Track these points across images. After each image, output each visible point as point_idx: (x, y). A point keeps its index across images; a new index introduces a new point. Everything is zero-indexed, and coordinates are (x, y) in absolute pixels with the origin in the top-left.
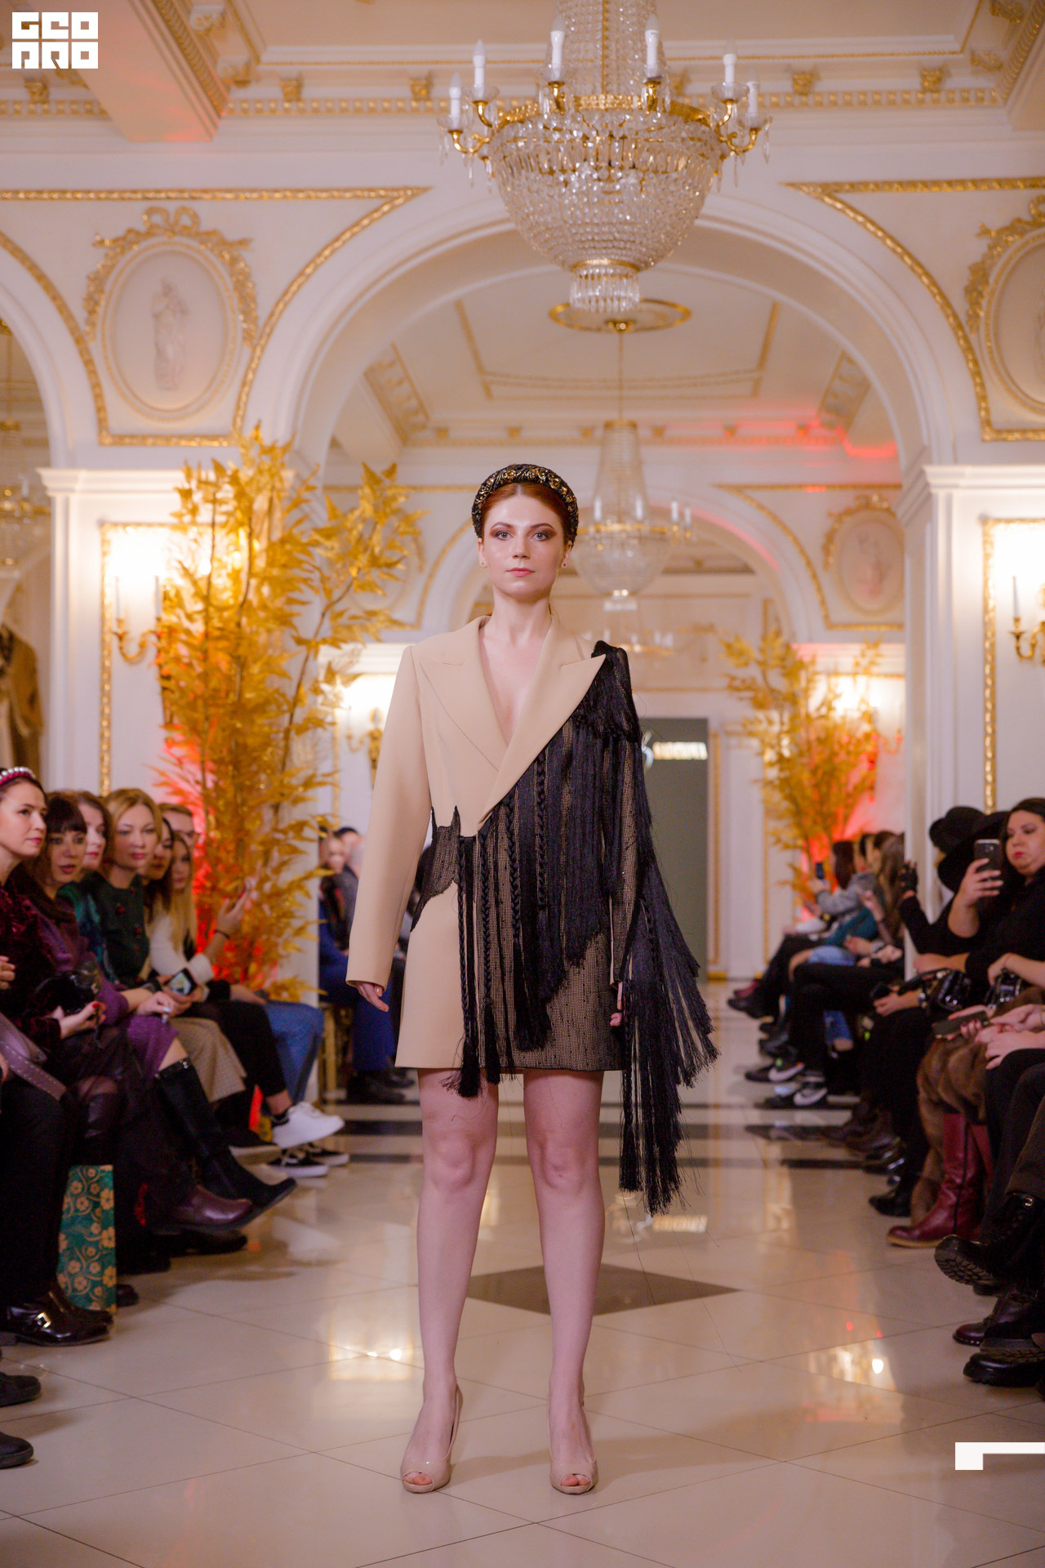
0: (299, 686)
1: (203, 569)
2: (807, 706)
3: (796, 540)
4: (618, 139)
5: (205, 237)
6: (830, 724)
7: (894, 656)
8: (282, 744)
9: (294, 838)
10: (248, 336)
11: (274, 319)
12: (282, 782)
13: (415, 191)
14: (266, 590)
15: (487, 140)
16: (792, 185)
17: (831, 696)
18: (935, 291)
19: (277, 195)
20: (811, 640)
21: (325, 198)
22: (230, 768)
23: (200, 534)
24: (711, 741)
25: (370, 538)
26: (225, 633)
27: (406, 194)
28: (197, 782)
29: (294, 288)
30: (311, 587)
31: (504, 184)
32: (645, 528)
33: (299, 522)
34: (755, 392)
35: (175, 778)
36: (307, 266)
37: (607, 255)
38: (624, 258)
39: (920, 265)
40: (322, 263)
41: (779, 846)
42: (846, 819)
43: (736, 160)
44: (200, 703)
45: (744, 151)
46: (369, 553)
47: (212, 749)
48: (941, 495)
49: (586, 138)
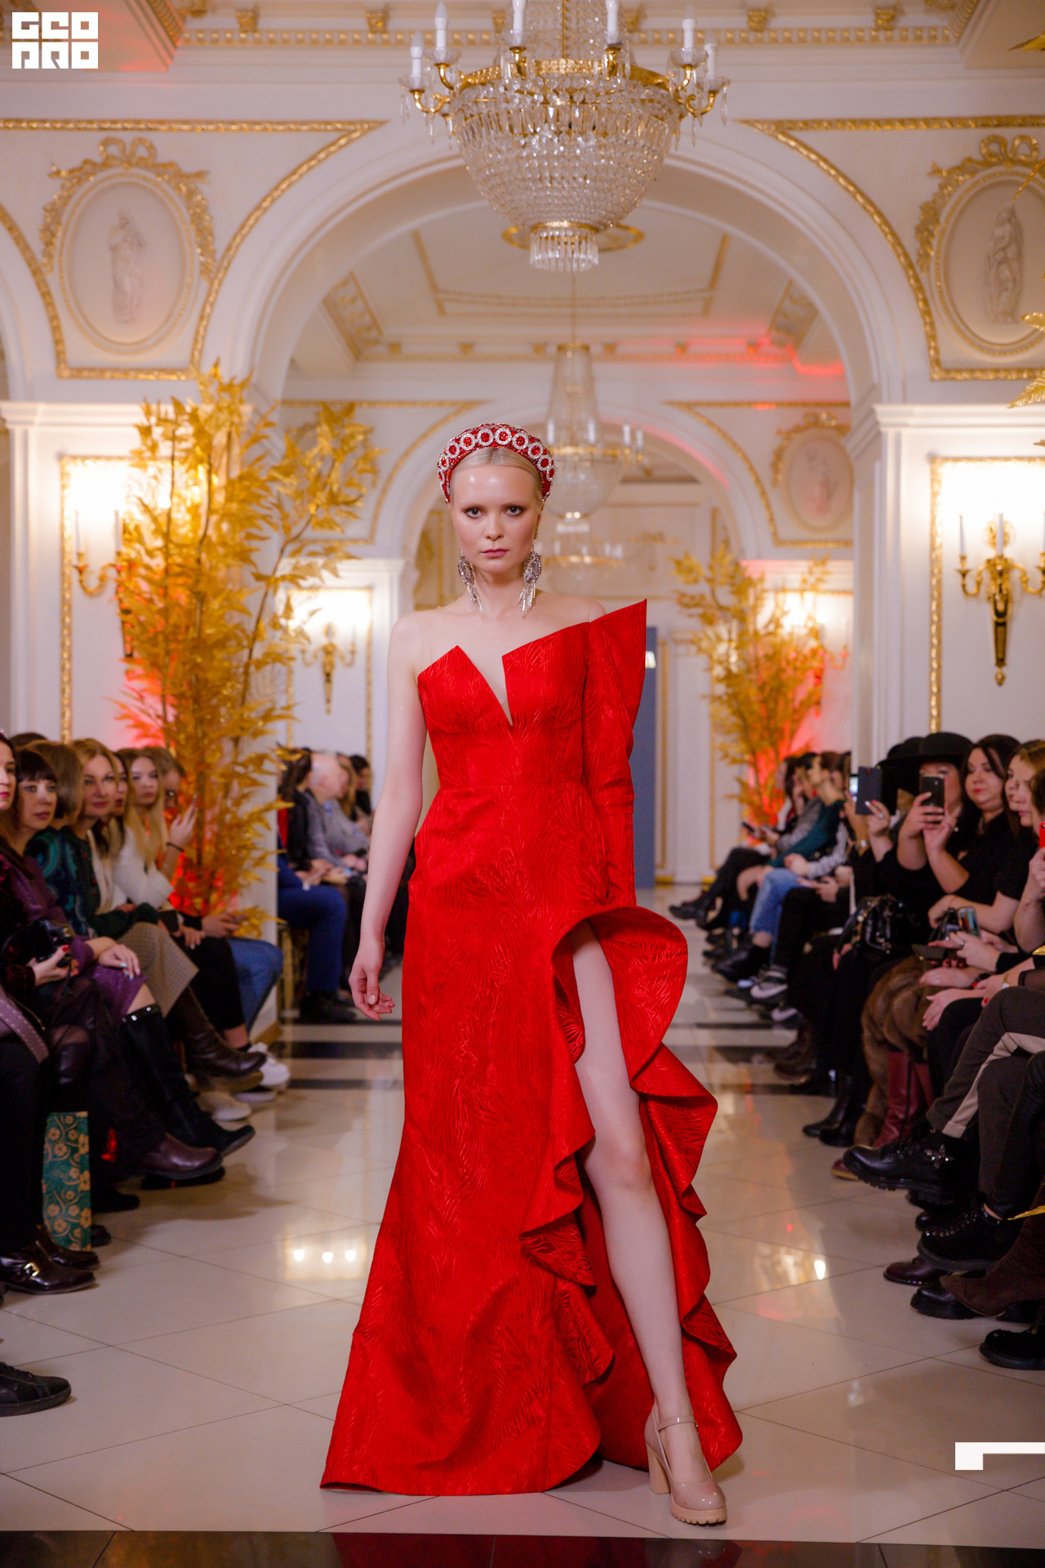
0: (258, 621)
1: (163, 503)
2: (755, 623)
3: (745, 457)
4: (578, 104)
5: (161, 168)
6: (777, 640)
7: (842, 572)
8: (242, 679)
9: (254, 771)
10: (205, 270)
11: (231, 253)
12: (242, 715)
13: (372, 125)
14: (225, 526)
15: (448, 100)
16: (746, 122)
17: (778, 614)
18: (887, 230)
19: (234, 127)
20: (759, 557)
21: (282, 131)
22: (191, 701)
23: (160, 471)
24: (659, 649)
25: (329, 476)
26: (185, 569)
27: (362, 127)
28: (158, 717)
29: (251, 221)
30: (271, 524)
31: (465, 146)
32: (598, 451)
33: (259, 459)
34: (706, 310)
35: (136, 711)
36: (264, 200)
37: (567, 218)
38: (583, 221)
39: (872, 204)
40: (279, 196)
41: (727, 761)
42: (793, 734)
43: (693, 120)
44: (161, 638)
45: (702, 114)
46: (327, 490)
47: (173, 684)
48: (890, 433)
49: (546, 102)
